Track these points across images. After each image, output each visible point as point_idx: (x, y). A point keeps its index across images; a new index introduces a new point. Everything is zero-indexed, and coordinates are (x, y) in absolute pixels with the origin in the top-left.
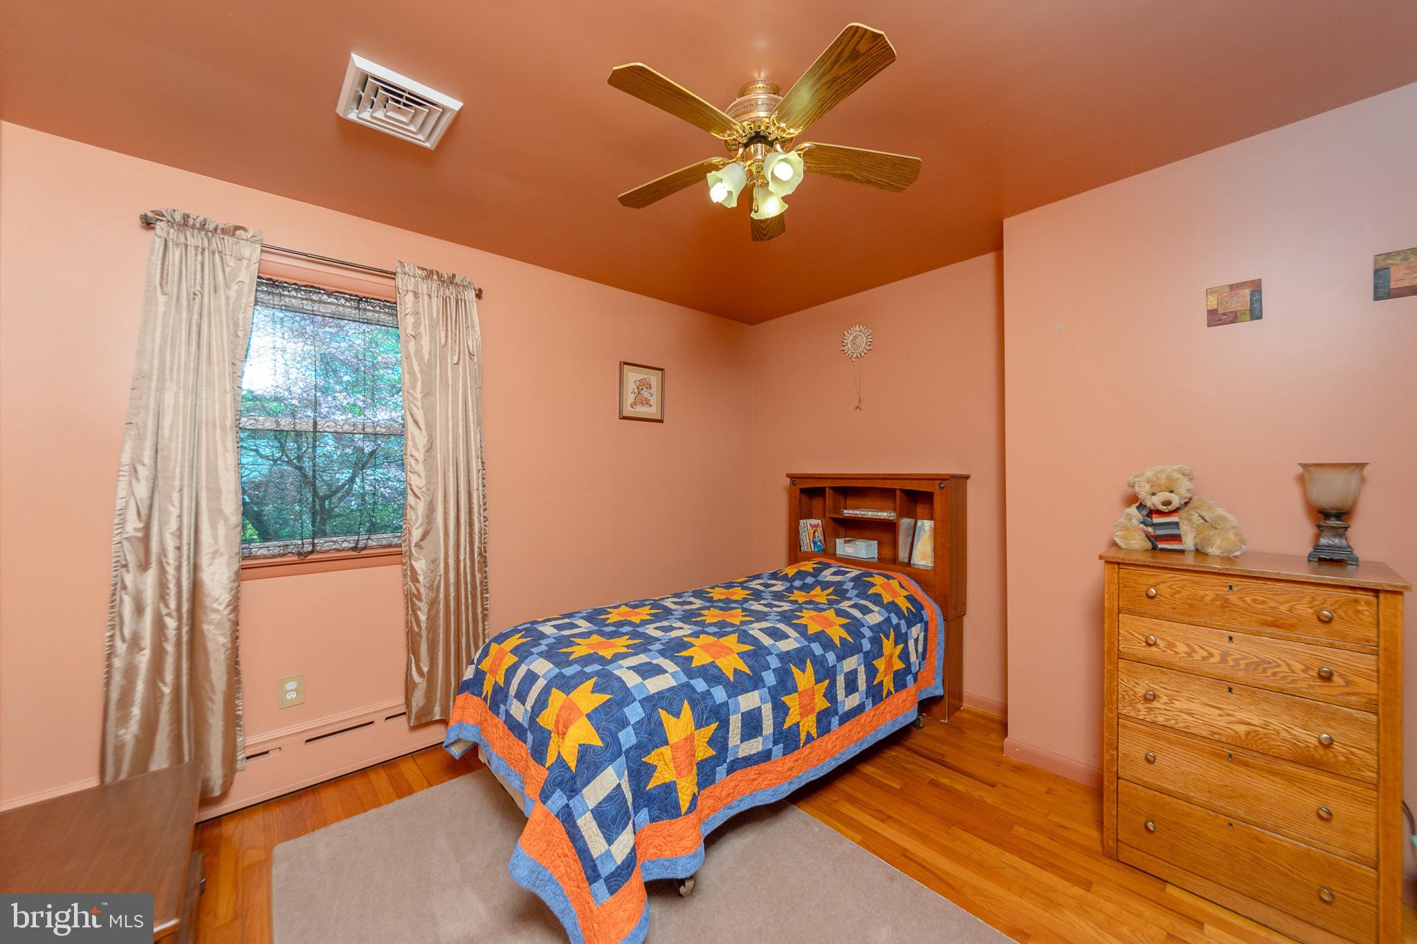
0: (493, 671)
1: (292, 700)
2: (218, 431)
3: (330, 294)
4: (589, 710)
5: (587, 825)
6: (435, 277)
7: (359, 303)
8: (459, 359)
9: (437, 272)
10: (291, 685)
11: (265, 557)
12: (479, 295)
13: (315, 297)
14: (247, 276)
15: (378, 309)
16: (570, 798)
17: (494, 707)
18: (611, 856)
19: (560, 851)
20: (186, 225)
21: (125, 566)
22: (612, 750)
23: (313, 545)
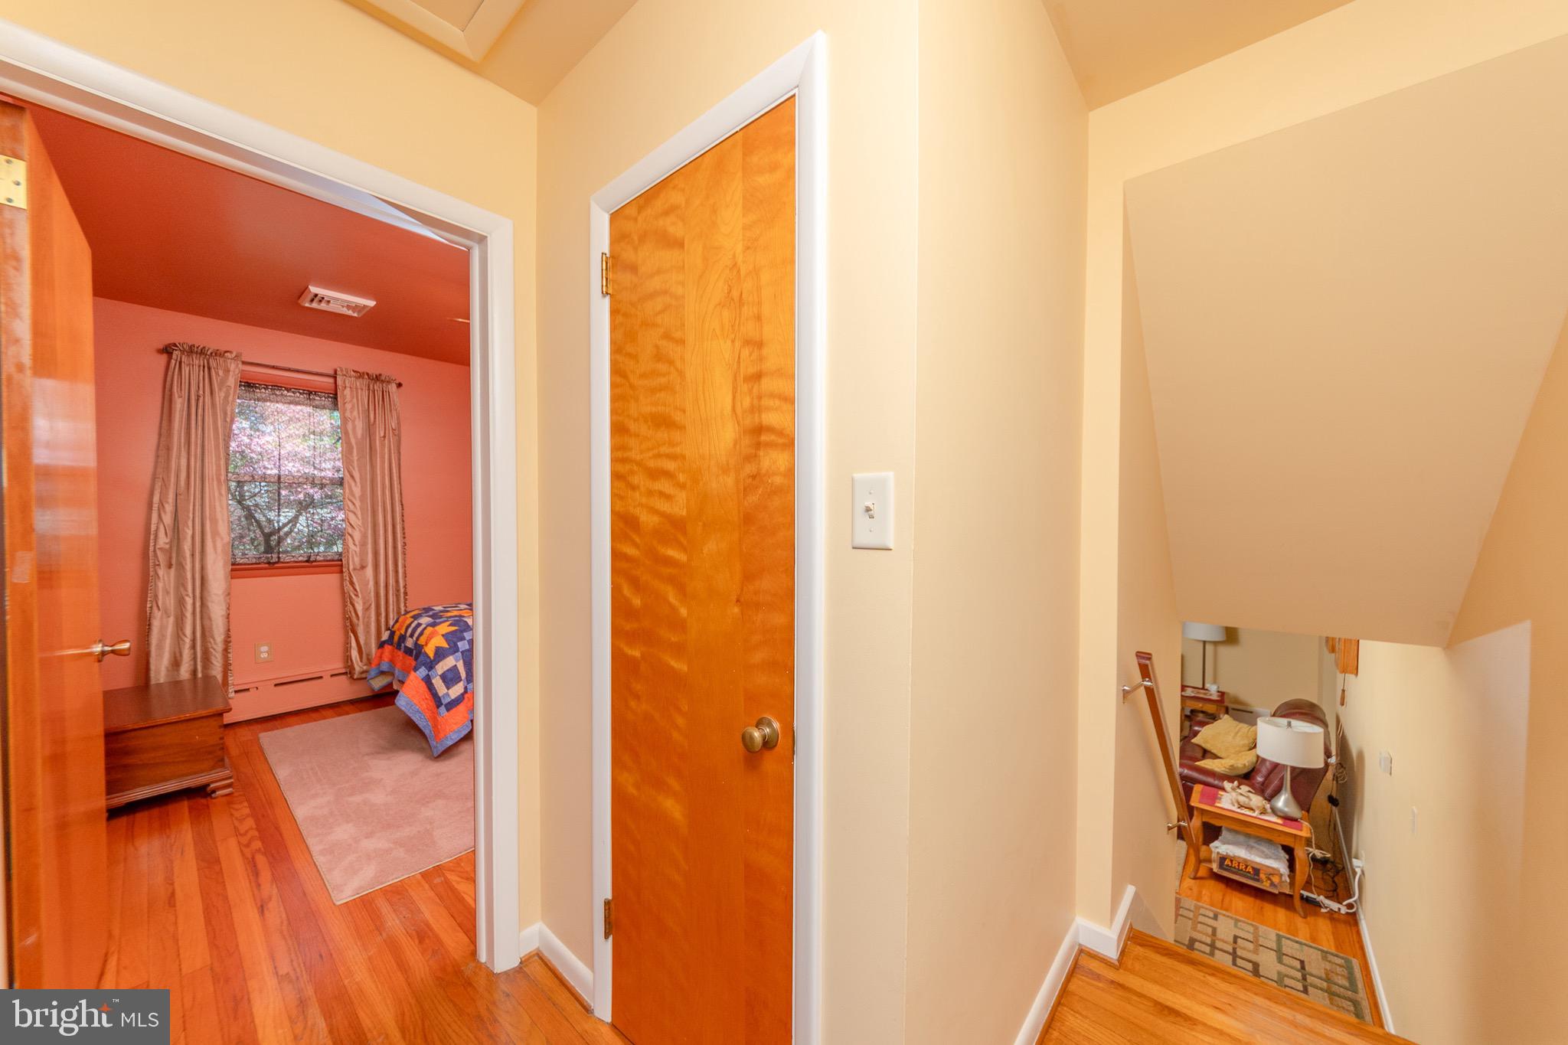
0: (399, 629)
1: (264, 658)
2: (215, 483)
3: (288, 390)
4: (444, 633)
5: (437, 682)
6: (366, 377)
7: (309, 395)
8: (385, 433)
9: (368, 374)
10: (264, 649)
11: (245, 564)
12: (399, 385)
13: (278, 393)
14: (231, 381)
15: (323, 398)
16: (429, 671)
17: (398, 647)
18: (449, 695)
19: (424, 697)
20: (192, 352)
21: (159, 565)
22: (454, 649)
23: (279, 558)
